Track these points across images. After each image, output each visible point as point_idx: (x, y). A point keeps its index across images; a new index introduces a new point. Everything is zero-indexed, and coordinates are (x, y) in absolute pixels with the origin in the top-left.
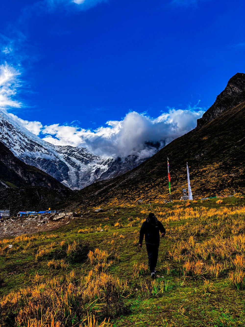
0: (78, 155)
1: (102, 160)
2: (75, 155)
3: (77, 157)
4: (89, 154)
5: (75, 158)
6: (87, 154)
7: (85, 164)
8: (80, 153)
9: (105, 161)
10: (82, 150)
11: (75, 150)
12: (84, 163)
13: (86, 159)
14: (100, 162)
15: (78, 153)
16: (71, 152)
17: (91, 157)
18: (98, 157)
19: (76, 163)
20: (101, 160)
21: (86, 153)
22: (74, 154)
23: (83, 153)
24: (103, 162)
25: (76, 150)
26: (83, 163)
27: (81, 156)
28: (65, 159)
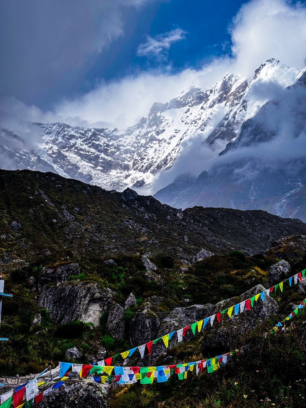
0: (85, 147)
1: (148, 160)
2: (76, 148)
3: (82, 152)
4: (112, 145)
5: (76, 156)
6: (108, 146)
7: (102, 171)
8: (90, 143)
9: (155, 162)
10: (94, 134)
11: (76, 135)
12: (101, 168)
13: (106, 157)
14: (143, 166)
15: (83, 141)
16: (67, 138)
17: (118, 153)
18: (135, 154)
19: (79, 168)
20: (145, 161)
21: (104, 143)
22: (74, 145)
23: (97, 143)
24: (150, 167)
25: (79, 135)
26: (99, 168)
27: (93, 150)
28: (52, 157)
